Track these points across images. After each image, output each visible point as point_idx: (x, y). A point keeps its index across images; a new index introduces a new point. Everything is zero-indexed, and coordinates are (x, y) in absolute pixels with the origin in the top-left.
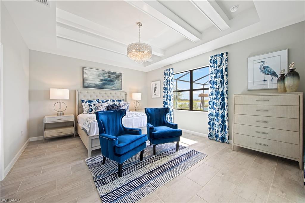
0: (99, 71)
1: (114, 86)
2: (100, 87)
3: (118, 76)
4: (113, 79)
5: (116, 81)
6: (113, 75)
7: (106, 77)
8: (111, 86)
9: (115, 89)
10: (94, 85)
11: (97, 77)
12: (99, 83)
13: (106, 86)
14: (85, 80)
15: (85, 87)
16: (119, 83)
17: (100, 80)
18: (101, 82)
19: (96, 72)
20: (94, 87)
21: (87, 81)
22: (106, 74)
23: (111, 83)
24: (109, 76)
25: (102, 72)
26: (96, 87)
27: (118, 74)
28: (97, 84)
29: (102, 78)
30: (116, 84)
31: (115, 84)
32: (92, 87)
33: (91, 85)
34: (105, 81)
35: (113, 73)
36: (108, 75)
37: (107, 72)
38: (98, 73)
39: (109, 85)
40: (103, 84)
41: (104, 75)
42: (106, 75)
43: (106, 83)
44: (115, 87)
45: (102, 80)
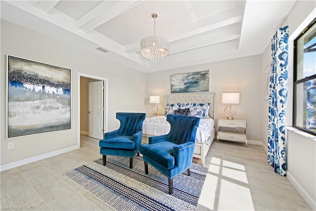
0: (183, 75)
1: (199, 87)
2: (184, 91)
3: (204, 75)
4: (197, 79)
5: (202, 81)
6: (197, 75)
7: (190, 79)
8: (195, 89)
9: (200, 91)
10: (179, 90)
11: (181, 81)
12: (183, 87)
13: (190, 89)
14: (172, 86)
15: (172, 92)
16: (205, 83)
17: (184, 84)
18: (185, 86)
19: (180, 77)
20: (179, 92)
21: (173, 87)
22: (190, 76)
23: (196, 85)
24: (193, 78)
25: (185, 75)
26: (181, 91)
27: (204, 73)
28: (181, 89)
29: (185, 81)
30: (202, 85)
31: (200, 86)
32: (177, 92)
33: (176, 90)
34: (189, 84)
35: (197, 73)
36: (192, 76)
37: (191, 74)
38: (182, 78)
39: (193, 87)
40: (187, 88)
41: (188, 78)
42: (190, 78)
43: (190, 86)
44: (200, 89)
45: (185, 84)
